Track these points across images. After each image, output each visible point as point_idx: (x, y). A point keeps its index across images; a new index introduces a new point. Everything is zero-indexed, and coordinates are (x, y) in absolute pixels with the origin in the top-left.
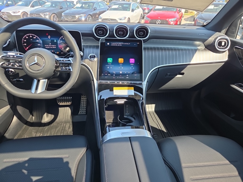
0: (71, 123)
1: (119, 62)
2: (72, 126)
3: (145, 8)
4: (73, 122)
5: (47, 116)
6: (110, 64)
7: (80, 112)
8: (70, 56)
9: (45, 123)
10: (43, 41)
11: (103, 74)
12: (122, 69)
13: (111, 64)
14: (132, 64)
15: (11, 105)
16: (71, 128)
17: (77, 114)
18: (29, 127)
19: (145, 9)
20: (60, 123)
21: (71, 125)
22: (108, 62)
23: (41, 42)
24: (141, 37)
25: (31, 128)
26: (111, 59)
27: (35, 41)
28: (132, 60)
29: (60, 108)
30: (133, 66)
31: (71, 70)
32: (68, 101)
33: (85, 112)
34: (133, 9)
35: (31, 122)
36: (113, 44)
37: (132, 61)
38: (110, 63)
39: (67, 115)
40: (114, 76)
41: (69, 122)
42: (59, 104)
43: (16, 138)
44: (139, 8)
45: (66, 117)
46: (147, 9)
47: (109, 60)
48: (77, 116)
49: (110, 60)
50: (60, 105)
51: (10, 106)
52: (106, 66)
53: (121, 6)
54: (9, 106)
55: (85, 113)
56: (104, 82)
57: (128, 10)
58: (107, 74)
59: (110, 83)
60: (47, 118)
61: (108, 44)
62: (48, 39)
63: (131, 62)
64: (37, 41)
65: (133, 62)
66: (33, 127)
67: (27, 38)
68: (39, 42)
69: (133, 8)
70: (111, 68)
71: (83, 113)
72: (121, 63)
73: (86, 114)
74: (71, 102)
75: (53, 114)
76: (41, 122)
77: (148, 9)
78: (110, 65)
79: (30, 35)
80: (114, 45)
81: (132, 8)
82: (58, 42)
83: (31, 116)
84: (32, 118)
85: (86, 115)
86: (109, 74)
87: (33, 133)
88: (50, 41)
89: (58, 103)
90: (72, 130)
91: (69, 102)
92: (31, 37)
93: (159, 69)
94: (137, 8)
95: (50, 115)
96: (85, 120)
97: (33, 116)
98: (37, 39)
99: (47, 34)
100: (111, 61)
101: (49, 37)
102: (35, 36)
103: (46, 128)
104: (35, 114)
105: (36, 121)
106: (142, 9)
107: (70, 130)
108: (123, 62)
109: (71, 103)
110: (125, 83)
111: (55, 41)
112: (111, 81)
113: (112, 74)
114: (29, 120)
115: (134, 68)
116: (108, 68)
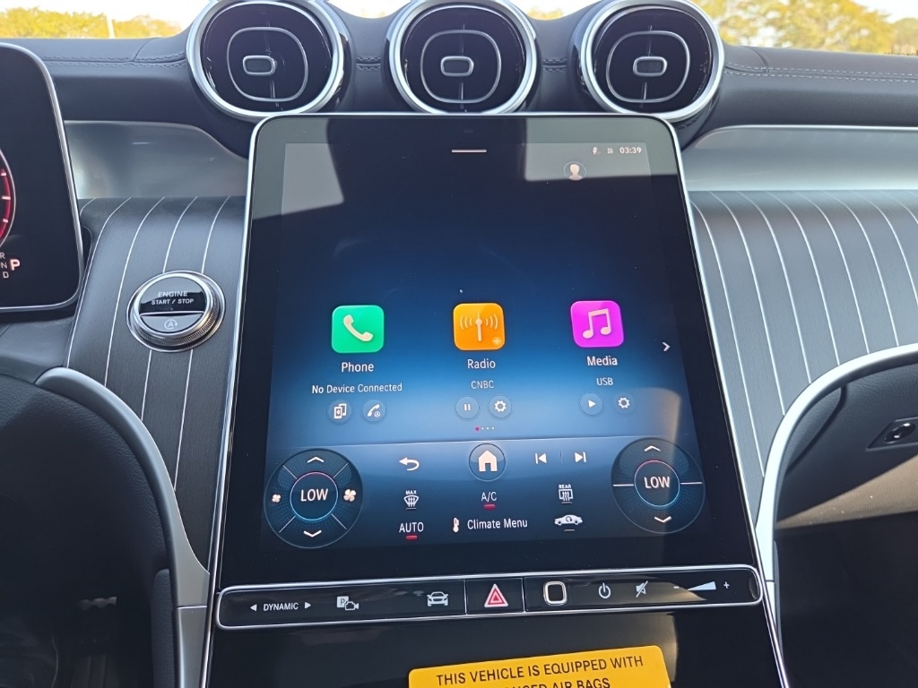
1: (461, 342)
6: (361, 367)
12: (495, 416)
13: (370, 367)
14: (600, 352)
22: (339, 344)
24: (645, 101)
26: (374, 314)
28: (591, 314)
30: (610, 382)
37: (600, 321)
38: (355, 358)
47: (348, 322)
49: (356, 326)
52: (315, 389)
58: (322, 495)
63: (588, 334)
65: (606, 331)
70: (374, 410)
72: (478, 355)
78: (363, 377)
86: (349, 495)
93: (852, 386)
100: (367, 337)
108: (498, 342)
110: (556, 593)
113: (387, 492)
115: (624, 402)
116: (339, 411)
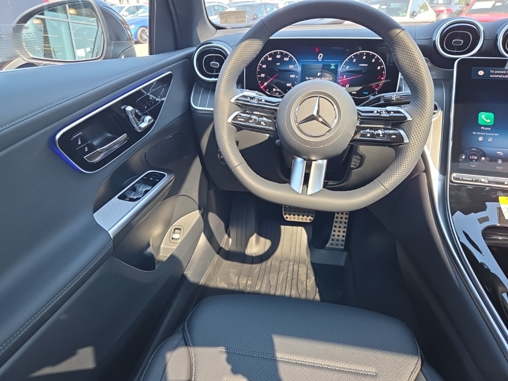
0: (310, 266)
2: (313, 273)
3: (442, 8)
4: (313, 264)
5: (257, 241)
6: (487, 129)
7: (330, 242)
8: (382, 102)
9: (253, 257)
10: (303, 67)
11: (464, 157)
13: (489, 129)
15: (202, 209)
16: (313, 278)
17: (323, 246)
18: (223, 260)
19: (442, 11)
20: (284, 260)
21: (310, 270)
22: (480, 122)
23: (299, 69)
25: (227, 263)
26: (491, 115)
27: (286, 68)
29: (282, 227)
31: (406, 140)
32: (307, 214)
33: (342, 245)
34: (414, 12)
35: (227, 249)
36: (497, 74)
38: (485, 126)
39: (298, 244)
40: (499, 165)
41: (305, 263)
42: (287, 218)
43: (204, 282)
44: (427, 9)
45: (298, 250)
46: (445, 11)
47: (483, 116)
48: (322, 251)
49: (486, 118)
50: (288, 220)
51: (200, 211)
52: (474, 133)
53: (385, 7)
54: (198, 211)
55: (343, 247)
56: (467, 179)
57: (401, 15)
58: (476, 158)
59: (489, 182)
60: (256, 246)
61: (481, 73)
62: (318, 62)
64: (291, 67)
66: (229, 262)
67: (270, 59)
68: (294, 70)
69: (414, 10)
70: (490, 140)
71: (337, 245)
73: (345, 250)
74: (312, 217)
75: (269, 239)
76: (245, 253)
77: (448, 10)
78: (487, 131)
79: (276, 54)
80: (500, 76)
81: (411, 9)
82: (340, 69)
83: (226, 236)
84: (228, 241)
85: (346, 253)
86: (483, 158)
87: (232, 275)
88: (321, 65)
89: (285, 216)
90: (314, 282)
91: (308, 216)
92: (278, 56)
94: (423, 10)
95: (262, 239)
96: (342, 264)
97: (229, 236)
98: (291, 62)
99: (317, 50)
100: (489, 121)
101: (320, 57)
102: (287, 56)
103: (257, 267)
104: (233, 232)
105: (234, 249)
106: (435, 11)
107: (310, 282)
109: (312, 219)
111: (333, 67)
112: (491, 178)
113: (494, 158)
114: (223, 245)
116: (481, 139)
